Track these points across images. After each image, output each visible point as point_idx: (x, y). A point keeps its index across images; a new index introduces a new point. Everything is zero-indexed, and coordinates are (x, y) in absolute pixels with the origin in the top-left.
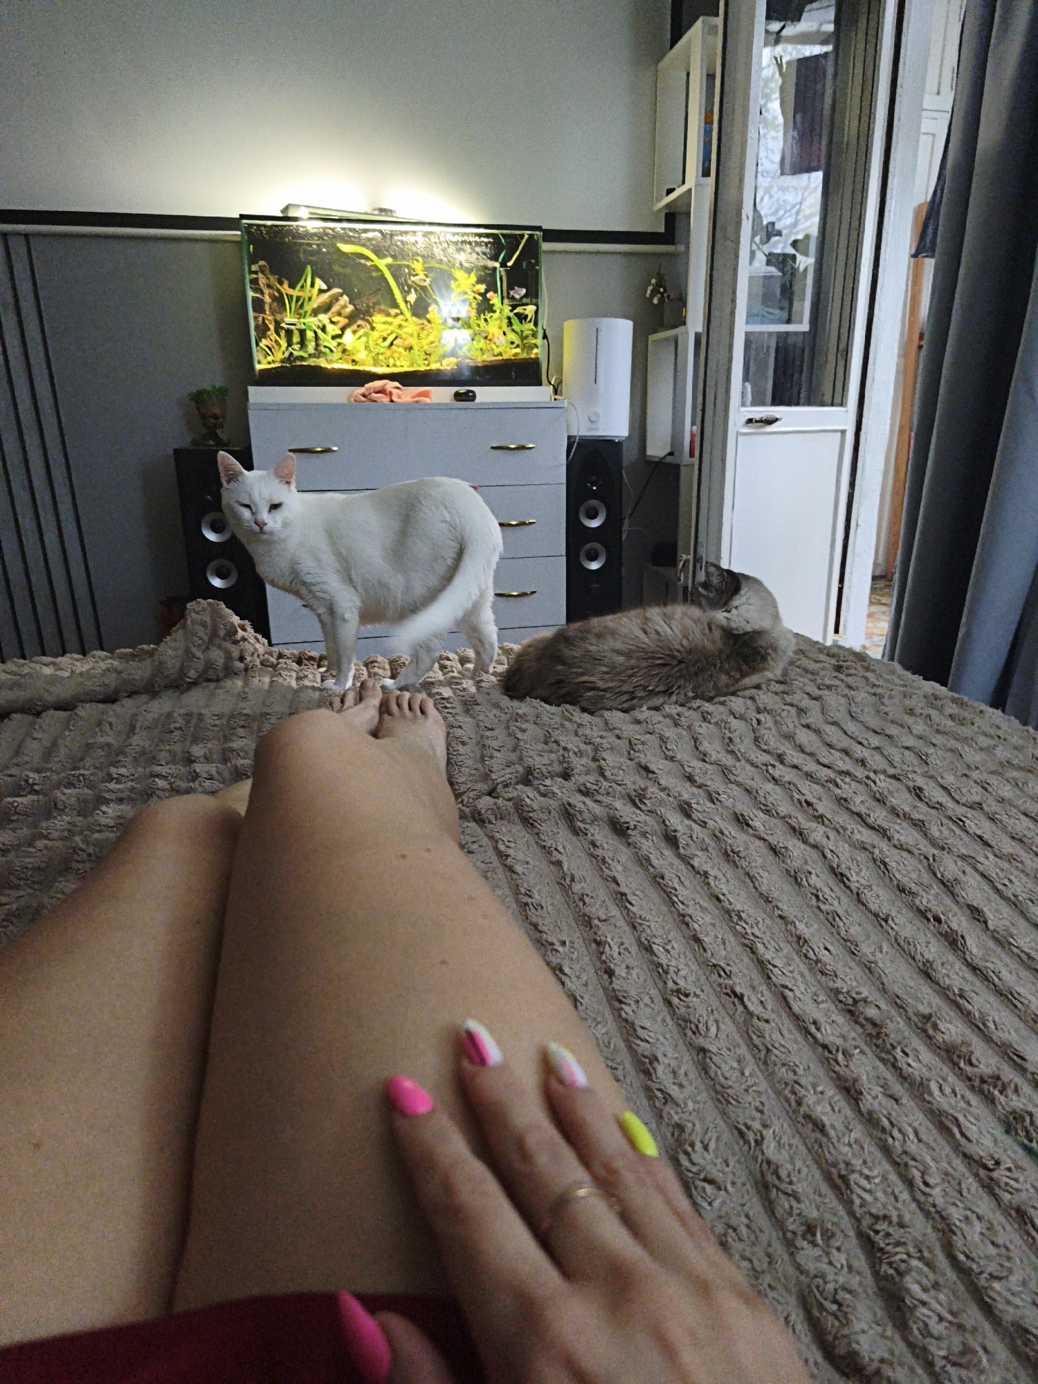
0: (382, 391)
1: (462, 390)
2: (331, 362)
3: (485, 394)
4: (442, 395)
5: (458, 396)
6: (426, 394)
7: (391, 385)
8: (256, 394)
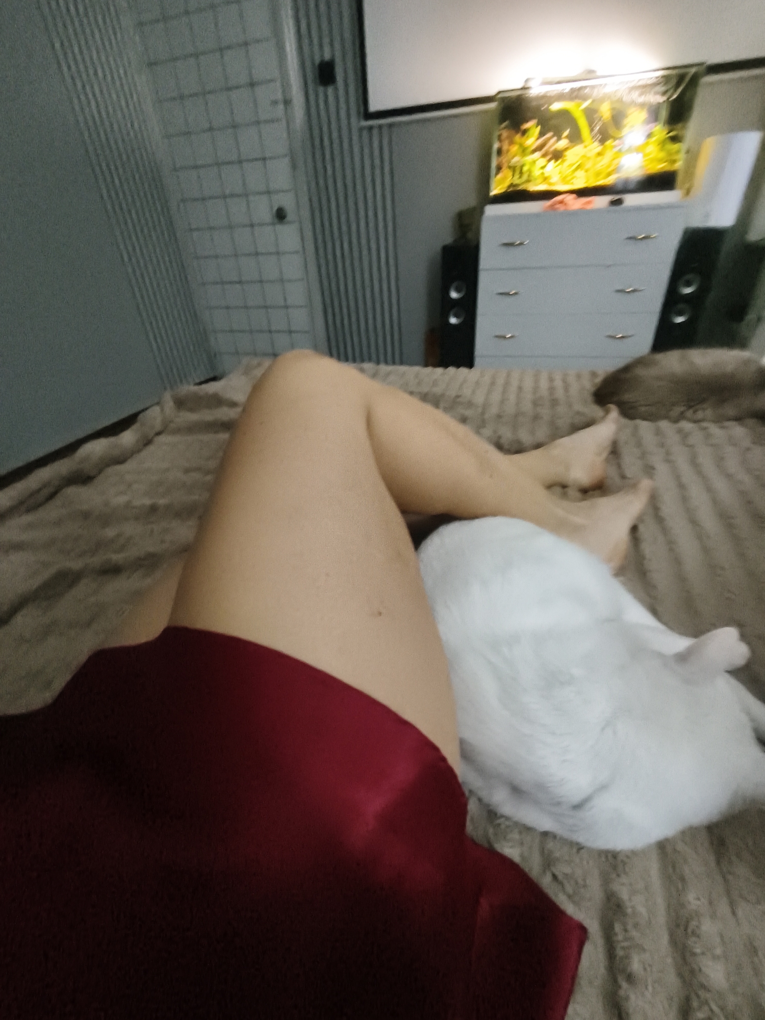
0: (561, 202)
1: (616, 197)
2: (536, 185)
3: (632, 200)
4: (601, 202)
5: (612, 203)
6: (589, 202)
7: (570, 198)
8: (491, 210)
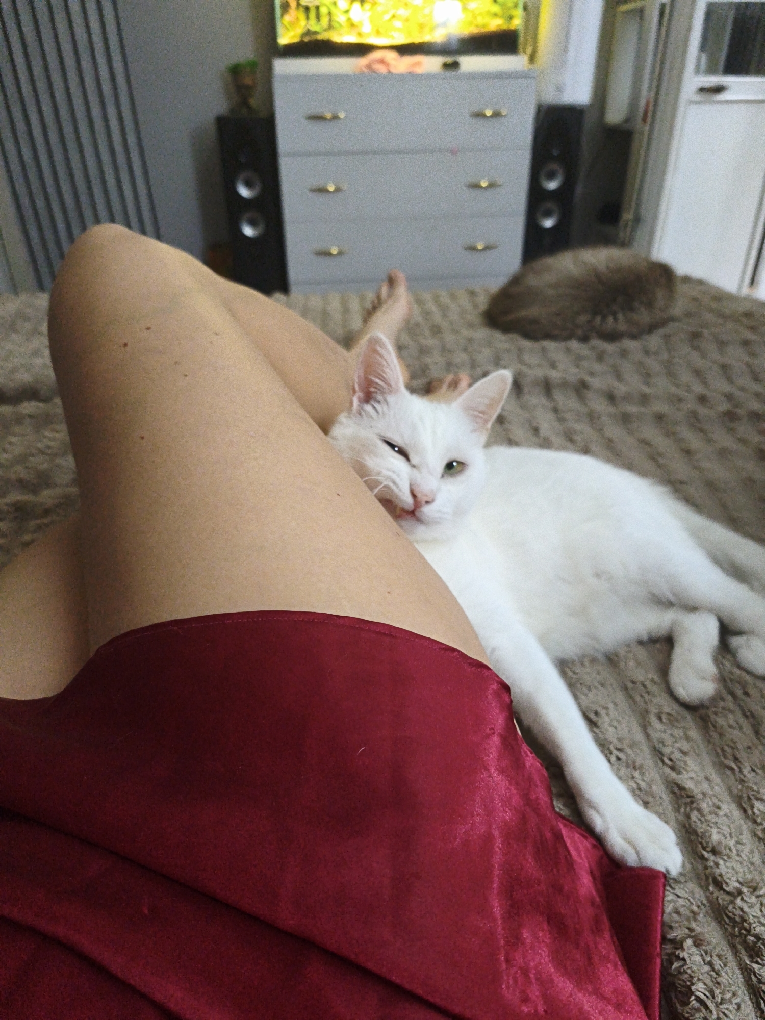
0: (381, 61)
1: (449, 60)
2: (343, 35)
4: (431, 64)
5: (446, 66)
6: (417, 64)
7: (391, 56)
8: (282, 66)
